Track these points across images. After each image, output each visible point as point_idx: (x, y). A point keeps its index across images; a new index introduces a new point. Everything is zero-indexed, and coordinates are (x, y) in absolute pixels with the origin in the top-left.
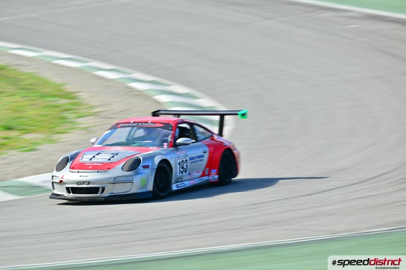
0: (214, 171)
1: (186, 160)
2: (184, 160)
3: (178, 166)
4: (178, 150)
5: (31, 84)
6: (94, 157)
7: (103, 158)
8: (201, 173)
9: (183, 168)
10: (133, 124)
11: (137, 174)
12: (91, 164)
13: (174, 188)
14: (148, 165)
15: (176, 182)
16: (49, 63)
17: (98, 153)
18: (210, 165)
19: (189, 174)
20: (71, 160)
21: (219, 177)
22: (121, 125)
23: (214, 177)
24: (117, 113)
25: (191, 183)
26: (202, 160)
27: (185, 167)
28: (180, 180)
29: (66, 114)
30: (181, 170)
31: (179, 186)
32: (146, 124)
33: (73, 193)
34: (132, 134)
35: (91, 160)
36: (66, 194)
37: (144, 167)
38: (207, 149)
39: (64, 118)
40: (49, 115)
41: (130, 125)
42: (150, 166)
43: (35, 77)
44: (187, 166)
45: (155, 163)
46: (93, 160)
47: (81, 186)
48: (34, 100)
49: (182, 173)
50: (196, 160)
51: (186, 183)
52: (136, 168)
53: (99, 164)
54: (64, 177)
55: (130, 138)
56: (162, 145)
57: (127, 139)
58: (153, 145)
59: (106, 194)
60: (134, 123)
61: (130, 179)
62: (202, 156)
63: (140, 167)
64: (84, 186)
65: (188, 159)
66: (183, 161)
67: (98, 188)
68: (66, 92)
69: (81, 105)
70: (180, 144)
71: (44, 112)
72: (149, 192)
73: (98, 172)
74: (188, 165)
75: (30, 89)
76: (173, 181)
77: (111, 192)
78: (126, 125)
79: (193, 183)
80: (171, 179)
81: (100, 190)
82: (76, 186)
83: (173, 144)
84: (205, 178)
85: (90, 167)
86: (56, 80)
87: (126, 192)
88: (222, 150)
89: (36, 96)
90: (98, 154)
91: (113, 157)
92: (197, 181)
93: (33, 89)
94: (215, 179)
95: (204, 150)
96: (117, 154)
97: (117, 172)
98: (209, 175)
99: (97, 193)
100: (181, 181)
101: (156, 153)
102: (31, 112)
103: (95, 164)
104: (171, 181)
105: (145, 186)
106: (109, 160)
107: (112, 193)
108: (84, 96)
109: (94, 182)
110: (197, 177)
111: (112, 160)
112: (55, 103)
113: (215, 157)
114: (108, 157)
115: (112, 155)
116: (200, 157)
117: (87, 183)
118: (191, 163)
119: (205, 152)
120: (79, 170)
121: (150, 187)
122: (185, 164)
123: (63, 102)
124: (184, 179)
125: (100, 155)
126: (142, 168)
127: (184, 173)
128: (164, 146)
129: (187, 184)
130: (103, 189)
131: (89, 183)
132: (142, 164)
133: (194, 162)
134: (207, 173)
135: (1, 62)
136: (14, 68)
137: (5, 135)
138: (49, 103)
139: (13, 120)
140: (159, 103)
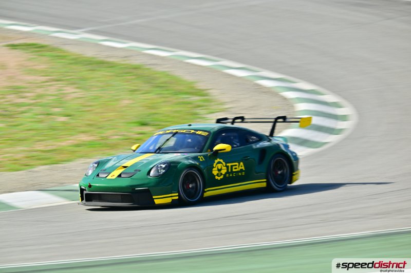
5: (165, 83)
16: (181, 62)
24: (246, 109)
29: (198, 111)
39: (196, 114)
40: (181, 111)
43: (168, 75)
48: (167, 97)
68: (197, 90)
69: (212, 102)
71: (177, 108)
75: (163, 87)
86: (188, 78)
89: (169, 94)
93: (166, 87)
102: (165, 109)
108: (215, 93)
112: (186, 100)
123: (195, 98)
135: (136, 62)
136: (148, 67)
137: (140, 131)
138: (181, 100)
139: (148, 116)
140: (285, 99)
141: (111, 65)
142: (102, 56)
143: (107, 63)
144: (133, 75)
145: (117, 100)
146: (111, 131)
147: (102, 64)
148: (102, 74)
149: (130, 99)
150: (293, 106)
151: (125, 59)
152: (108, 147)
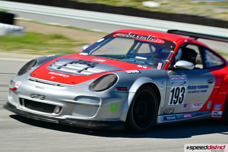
0: (218, 106)
1: (183, 88)
2: (180, 87)
3: (171, 93)
6: (65, 65)
7: (74, 69)
8: (202, 106)
9: (177, 97)
10: (131, 36)
12: (56, 74)
13: (160, 120)
14: (126, 88)
15: (165, 114)
18: (214, 98)
19: (185, 106)
20: (38, 64)
21: (223, 114)
22: (117, 34)
25: (185, 116)
26: (205, 91)
27: (180, 96)
28: (171, 111)
30: (174, 99)
31: (169, 118)
32: (146, 38)
33: (26, 106)
34: (135, 48)
35: (59, 68)
36: (19, 106)
37: (119, 89)
41: (127, 36)
42: (128, 89)
44: (183, 95)
46: (61, 69)
47: (35, 100)
49: (175, 103)
50: (197, 90)
52: (108, 88)
53: (64, 76)
56: (155, 66)
57: (129, 53)
59: (62, 116)
60: (132, 34)
62: (206, 87)
64: (38, 100)
65: (185, 87)
66: (178, 88)
70: (179, 68)
73: (58, 85)
74: (184, 94)
76: (160, 111)
78: (123, 35)
80: (158, 109)
81: (57, 109)
83: (170, 66)
84: (205, 113)
85: (52, 77)
90: (72, 63)
92: (194, 115)
98: (211, 110)
100: (172, 113)
103: (61, 75)
104: (157, 112)
106: (80, 72)
109: (50, 98)
110: (196, 110)
111: (83, 73)
114: (81, 69)
116: (202, 87)
117: (41, 97)
118: (189, 92)
119: (211, 83)
122: (181, 94)
124: (175, 112)
125: (73, 64)
126: (116, 90)
127: (178, 103)
128: (158, 67)
129: (180, 117)
130: (60, 109)
131: (44, 97)
133: (193, 92)
134: (208, 107)
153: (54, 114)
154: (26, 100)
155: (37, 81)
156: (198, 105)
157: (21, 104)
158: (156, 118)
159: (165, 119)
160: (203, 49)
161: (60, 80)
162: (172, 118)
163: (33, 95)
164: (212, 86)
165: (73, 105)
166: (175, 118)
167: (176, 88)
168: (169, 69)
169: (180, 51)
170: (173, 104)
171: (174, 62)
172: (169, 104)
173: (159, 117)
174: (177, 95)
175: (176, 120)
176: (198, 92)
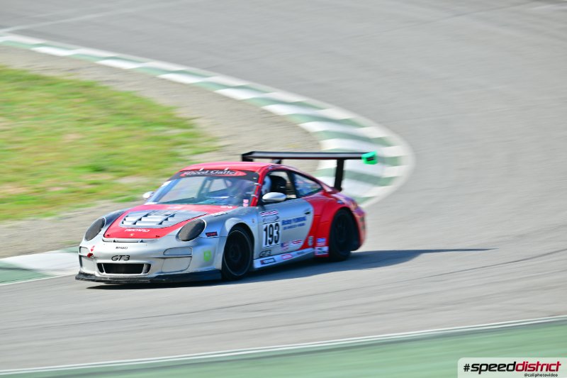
0: (322, 241)
1: (277, 225)
2: (274, 224)
3: (265, 232)
4: (264, 209)
5: (130, 108)
6: (140, 220)
7: (153, 221)
8: (301, 244)
9: (271, 236)
10: (203, 173)
11: (199, 244)
12: (133, 230)
13: (257, 264)
15: (261, 257)
16: (154, 77)
17: (146, 213)
18: (315, 231)
19: (282, 245)
20: (107, 224)
21: (330, 250)
22: (186, 173)
23: (323, 248)
25: (284, 257)
26: (303, 224)
27: (275, 234)
28: (268, 253)
29: (179, 150)
30: (269, 238)
31: (266, 262)
32: (222, 172)
33: (107, 272)
34: (206, 186)
35: (135, 224)
36: (97, 273)
37: (209, 235)
38: (311, 209)
39: (176, 155)
40: (154, 150)
41: (199, 173)
42: (218, 233)
43: (134, 97)
44: (278, 233)
45: (225, 229)
46: (137, 224)
47: (117, 262)
48: (133, 130)
49: (270, 243)
50: (293, 224)
51: (276, 257)
52: (197, 236)
53: (145, 231)
54: (94, 249)
55: (203, 192)
56: (241, 203)
57: (200, 194)
58: (228, 203)
59: (153, 274)
60: (204, 170)
61: (188, 251)
62: (304, 219)
63: (203, 235)
64: (122, 261)
65: (280, 223)
66: (271, 226)
67: (142, 265)
68: (178, 119)
69: (200, 137)
70: (268, 202)
71: (148, 146)
72: (216, 271)
73: (142, 242)
74: (280, 232)
75: (127, 114)
76: (256, 255)
77: (160, 271)
78: (194, 173)
79: (287, 257)
80: (253, 252)
81: (145, 268)
82: (110, 261)
83: (257, 201)
84: (307, 251)
85: (132, 235)
86: (164, 101)
87: (182, 271)
88: (335, 210)
89: (135, 124)
90: (146, 216)
91: (167, 219)
92: (295, 255)
93: (132, 114)
94: (324, 252)
95: (308, 210)
96: (173, 216)
97: (169, 241)
98: (314, 246)
99: (141, 273)
100: (269, 256)
101: (230, 214)
102: (130, 147)
103: (140, 230)
104: (253, 256)
105: (211, 263)
106: (161, 223)
107: (162, 273)
108: (203, 124)
109: (136, 257)
110: (296, 249)
111: (165, 224)
112: (162, 134)
113: (322, 220)
114: (160, 220)
115: (166, 217)
116: (299, 220)
117: (125, 258)
118: (285, 228)
119: (308, 213)
120: (116, 239)
121: (218, 264)
122: (275, 231)
123: (175, 132)
124: (272, 253)
125: (149, 216)
126: (206, 236)
127: (274, 243)
128: (244, 205)
129: (279, 259)
130: (149, 266)
131: (129, 257)
132: (205, 231)
133: (290, 227)
134: (310, 243)
135: (86, 77)
136: (105, 85)
137: (93, 180)
138: (154, 135)
139: (105, 157)
140: (307, 133)
141: (49, 82)
142: (36, 69)
143: (44, 78)
144: (83, 97)
145: (59, 134)
146: (49, 180)
147: (36, 80)
148: (36, 95)
149: (78, 132)
150: (318, 144)
151: (71, 72)
152: (46, 203)
153: (142, 274)
154: (105, 264)
155: (114, 241)
156: (298, 242)
157: (102, 271)
158: (252, 263)
159: (262, 263)
160: (291, 173)
161: (141, 236)
162: (271, 261)
163: (115, 257)
164: (310, 218)
165: (163, 260)
166: (272, 260)
167: (268, 225)
168: (257, 205)
169: (267, 180)
170: (268, 245)
171: (261, 195)
172: (264, 245)
173: (255, 261)
174: (271, 233)
175: (274, 263)
176: (294, 226)
